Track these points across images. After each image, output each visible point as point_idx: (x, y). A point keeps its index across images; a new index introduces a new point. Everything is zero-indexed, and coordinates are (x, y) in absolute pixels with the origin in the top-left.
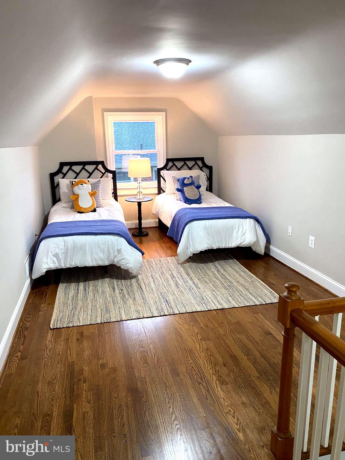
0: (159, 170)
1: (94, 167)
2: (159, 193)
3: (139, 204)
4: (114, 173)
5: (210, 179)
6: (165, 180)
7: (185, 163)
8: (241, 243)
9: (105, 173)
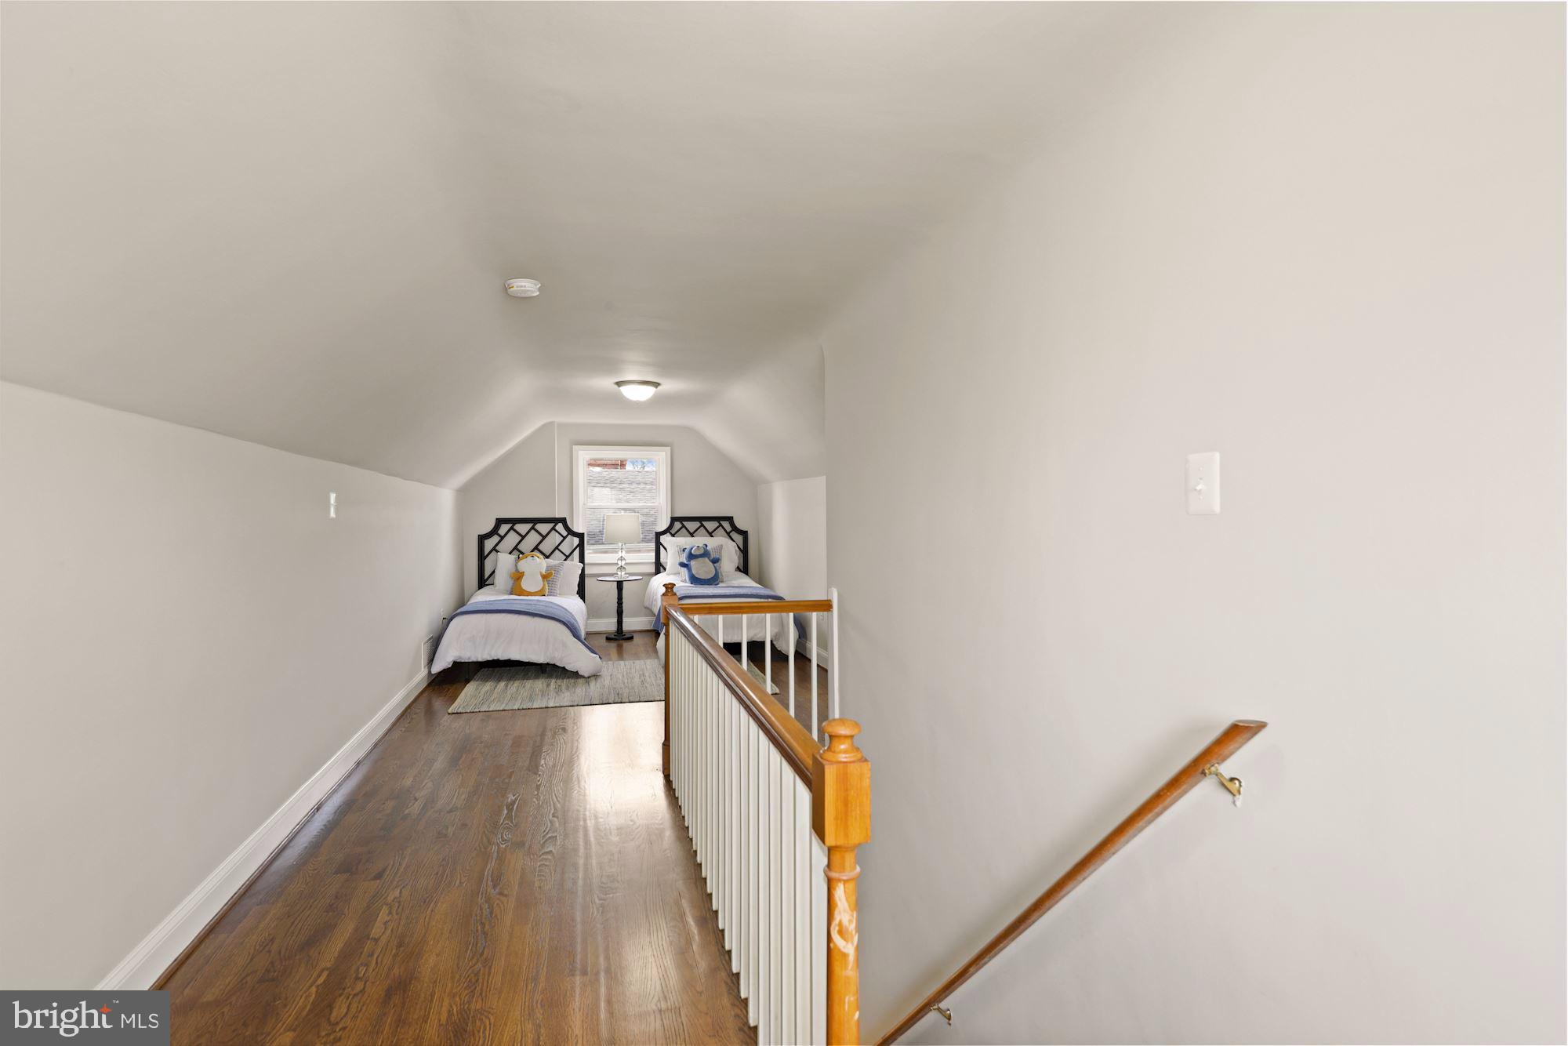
0: (658, 535)
1: (550, 526)
2: (658, 572)
3: (620, 584)
4: (581, 536)
5: (744, 551)
6: (666, 549)
7: (702, 525)
8: (755, 635)
9: (567, 536)
